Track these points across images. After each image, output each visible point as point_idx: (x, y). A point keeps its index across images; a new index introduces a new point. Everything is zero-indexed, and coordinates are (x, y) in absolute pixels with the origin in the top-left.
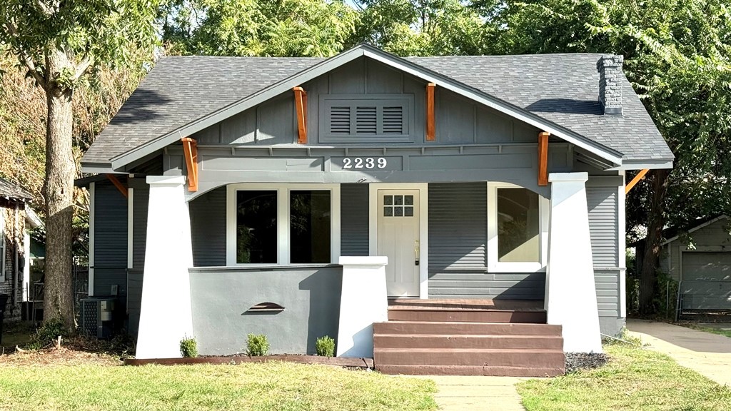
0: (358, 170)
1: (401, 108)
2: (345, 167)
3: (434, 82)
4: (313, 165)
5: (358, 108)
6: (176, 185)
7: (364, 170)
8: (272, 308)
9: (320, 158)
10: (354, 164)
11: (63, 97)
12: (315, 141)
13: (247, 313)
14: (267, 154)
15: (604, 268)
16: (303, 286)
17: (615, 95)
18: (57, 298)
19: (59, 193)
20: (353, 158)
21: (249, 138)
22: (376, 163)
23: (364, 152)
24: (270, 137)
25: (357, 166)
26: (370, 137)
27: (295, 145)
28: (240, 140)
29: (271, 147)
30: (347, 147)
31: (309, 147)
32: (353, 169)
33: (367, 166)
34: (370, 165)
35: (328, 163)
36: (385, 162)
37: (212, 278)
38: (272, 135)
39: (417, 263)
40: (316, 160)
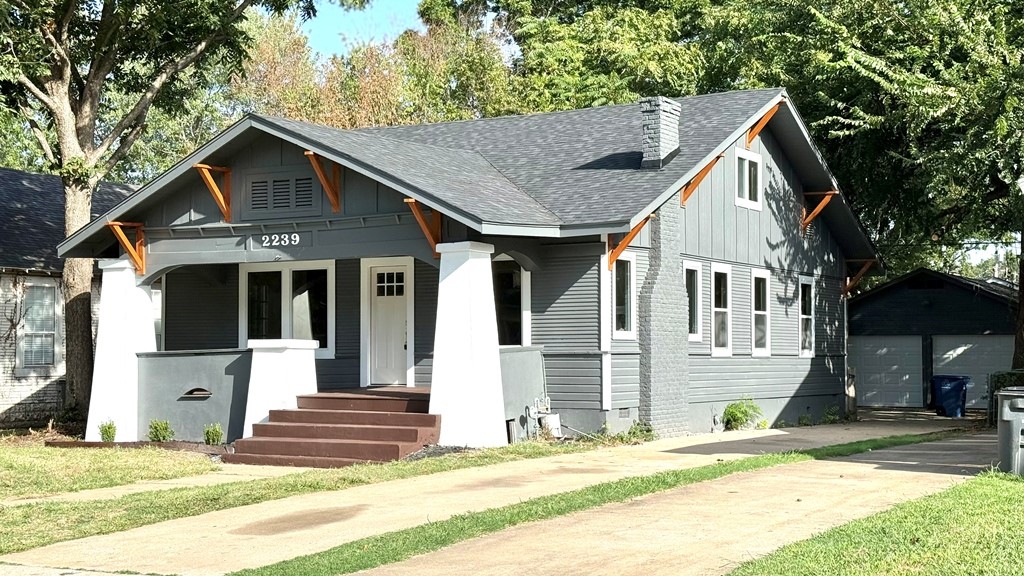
0: (275, 247)
1: (310, 179)
2: (264, 244)
3: (312, 150)
4: (238, 244)
5: (275, 181)
6: (122, 269)
7: (280, 247)
9: (242, 236)
10: (271, 241)
11: (74, 186)
12: (238, 219)
13: (182, 399)
15: (585, 352)
16: (228, 371)
17: (653, 145)
18: (73, 382)
19: (71, 280)
20: (270, 235)
21: (184, 219)
22: (290, 239)
23: (280, 229)
24: (202, 217)
25: (274, 244)
26: (284, 212)
27: (222, 224)
28: (178, 222)
29: (199, 227)
30: (264, 224)
31: (231, 225)
32: (271, 247)
33: (283, 242)
34: (285, 242)
35: (251, 242)
36: (297, 238)
38: (204, 214)
39: (406, 347)
40: (239, 238)
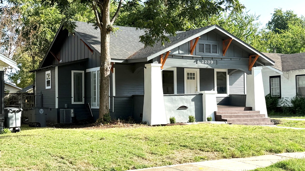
1: (216, 45)
2: (203, 63)
4: (194, 62)
5: (206, 45)
7: (207, 64)
8: (185, 108)
9: (196, 60)
10: (205, 62)
12: (195, 54)
13: (178, 109)
14: (183, 57)
16: (193, 100)
20: (204, 60)
21: (177, 52)
22: (210, 62)
23: (208, 58)
24: (183, 52)
26: (208, 54)
27: (190, 55)
28: (175, 53)
29: (184, 55)
30: (204, 56)
31: (194, 56)
34: (209, 63)
35: (198, 61)
36: (212, 62)
37: (168, 98)
40: (195, 60)
